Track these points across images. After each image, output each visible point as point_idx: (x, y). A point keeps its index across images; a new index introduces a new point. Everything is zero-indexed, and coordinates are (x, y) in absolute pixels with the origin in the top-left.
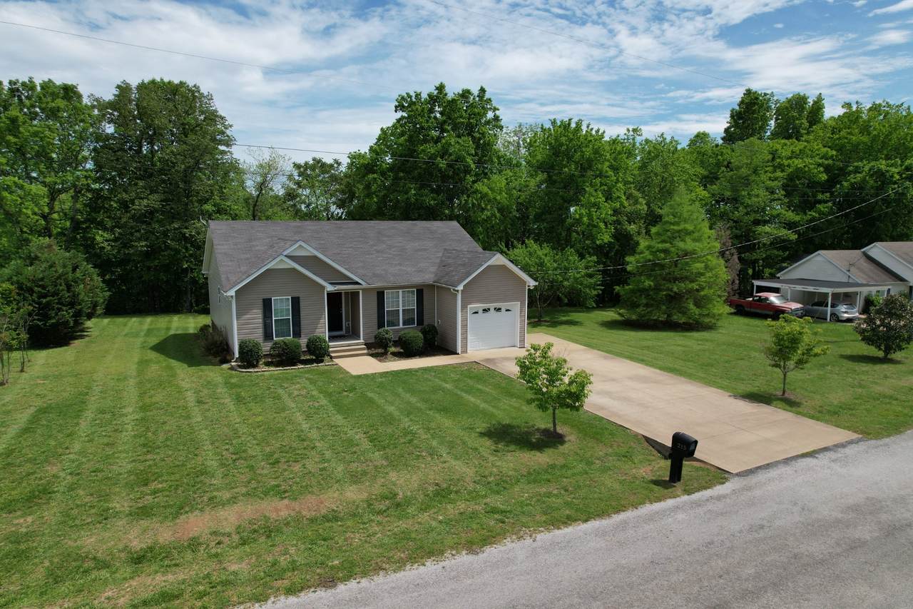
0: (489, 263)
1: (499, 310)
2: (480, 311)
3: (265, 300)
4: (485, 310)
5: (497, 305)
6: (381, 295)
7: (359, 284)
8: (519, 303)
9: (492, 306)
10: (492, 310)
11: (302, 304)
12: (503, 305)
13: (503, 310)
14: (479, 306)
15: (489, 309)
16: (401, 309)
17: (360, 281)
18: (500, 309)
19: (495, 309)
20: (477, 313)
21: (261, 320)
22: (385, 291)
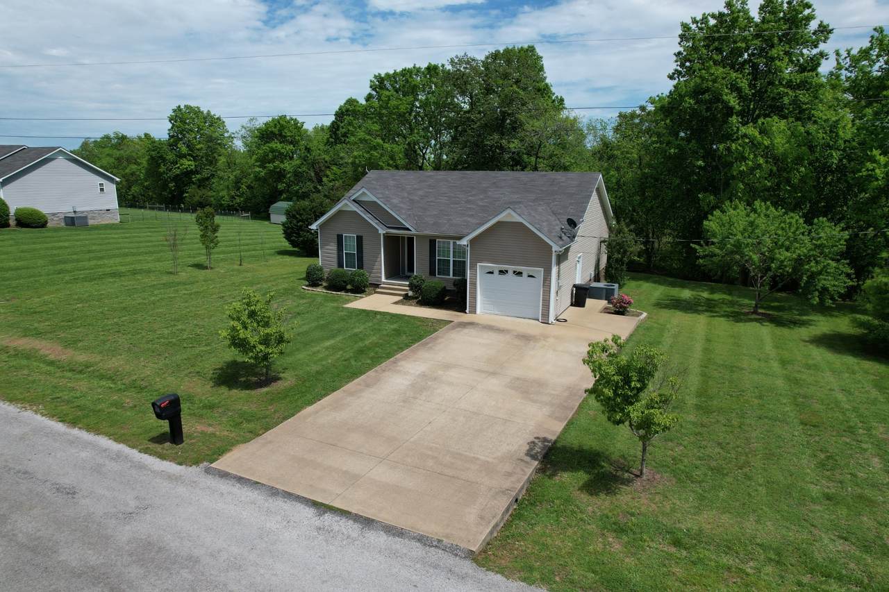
0: (501, 217)
1: (519, 274)
2: (496, 272)
3: (338, 235)
4: (501, 272)
5: (519, 268)
6: (432, 242)
7: (411, 230)
8: (543, 269)
9: (511, 268)
10: (510, 272)
11: (364, 242)
12: (525, 270)
13: (525, 275)
14: (496, 267)
15: (507, 271)
16: (451, 259)
17: (410, 228)
18: (521, 273)
19: (514, 272)
20: (491, 273)
21: (336, 252)
22: (437, 240)
